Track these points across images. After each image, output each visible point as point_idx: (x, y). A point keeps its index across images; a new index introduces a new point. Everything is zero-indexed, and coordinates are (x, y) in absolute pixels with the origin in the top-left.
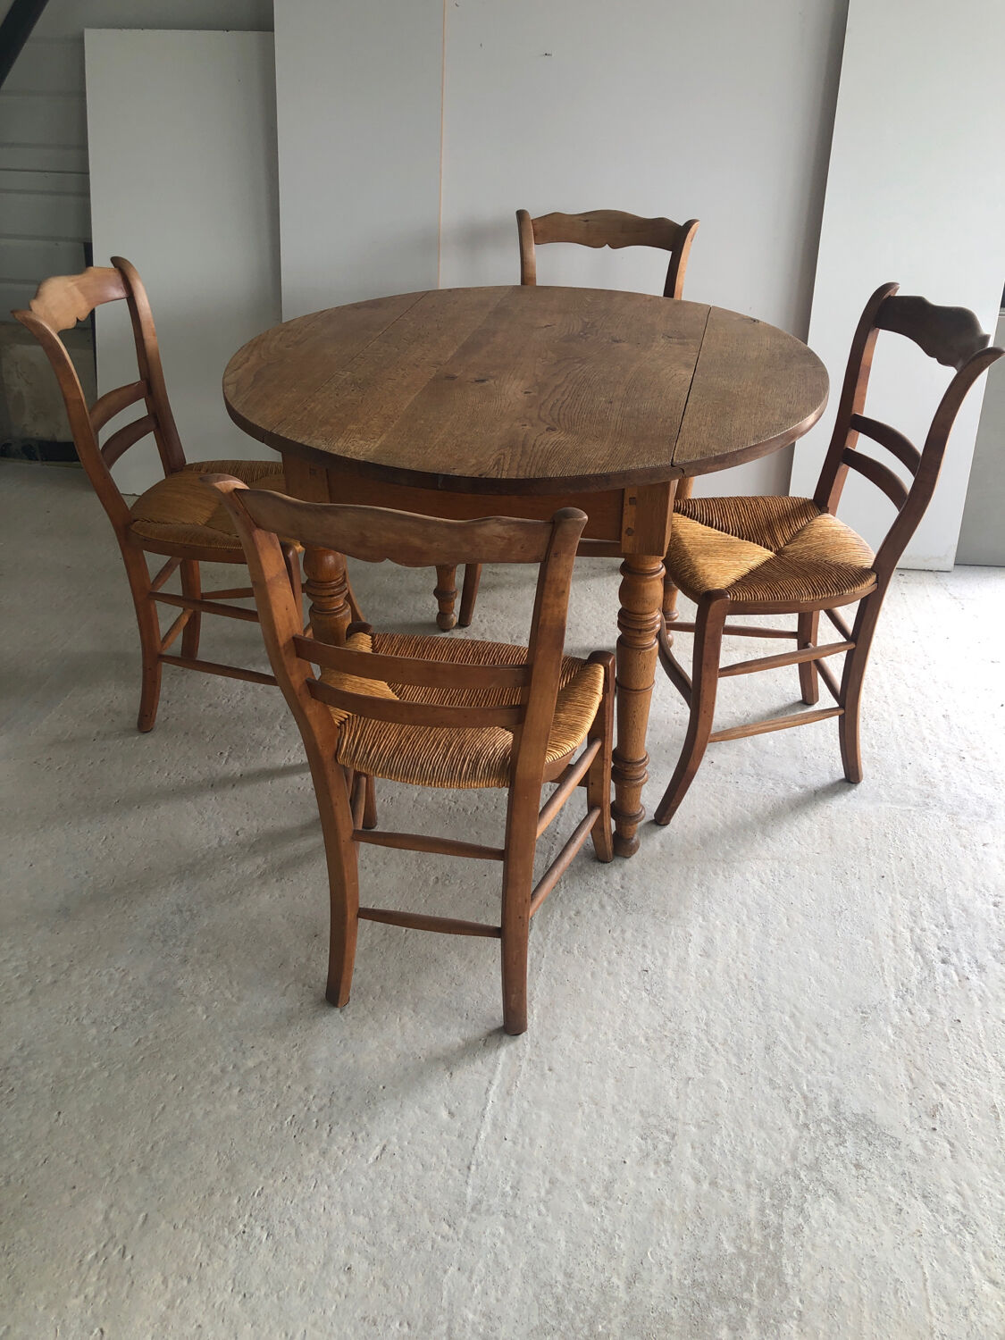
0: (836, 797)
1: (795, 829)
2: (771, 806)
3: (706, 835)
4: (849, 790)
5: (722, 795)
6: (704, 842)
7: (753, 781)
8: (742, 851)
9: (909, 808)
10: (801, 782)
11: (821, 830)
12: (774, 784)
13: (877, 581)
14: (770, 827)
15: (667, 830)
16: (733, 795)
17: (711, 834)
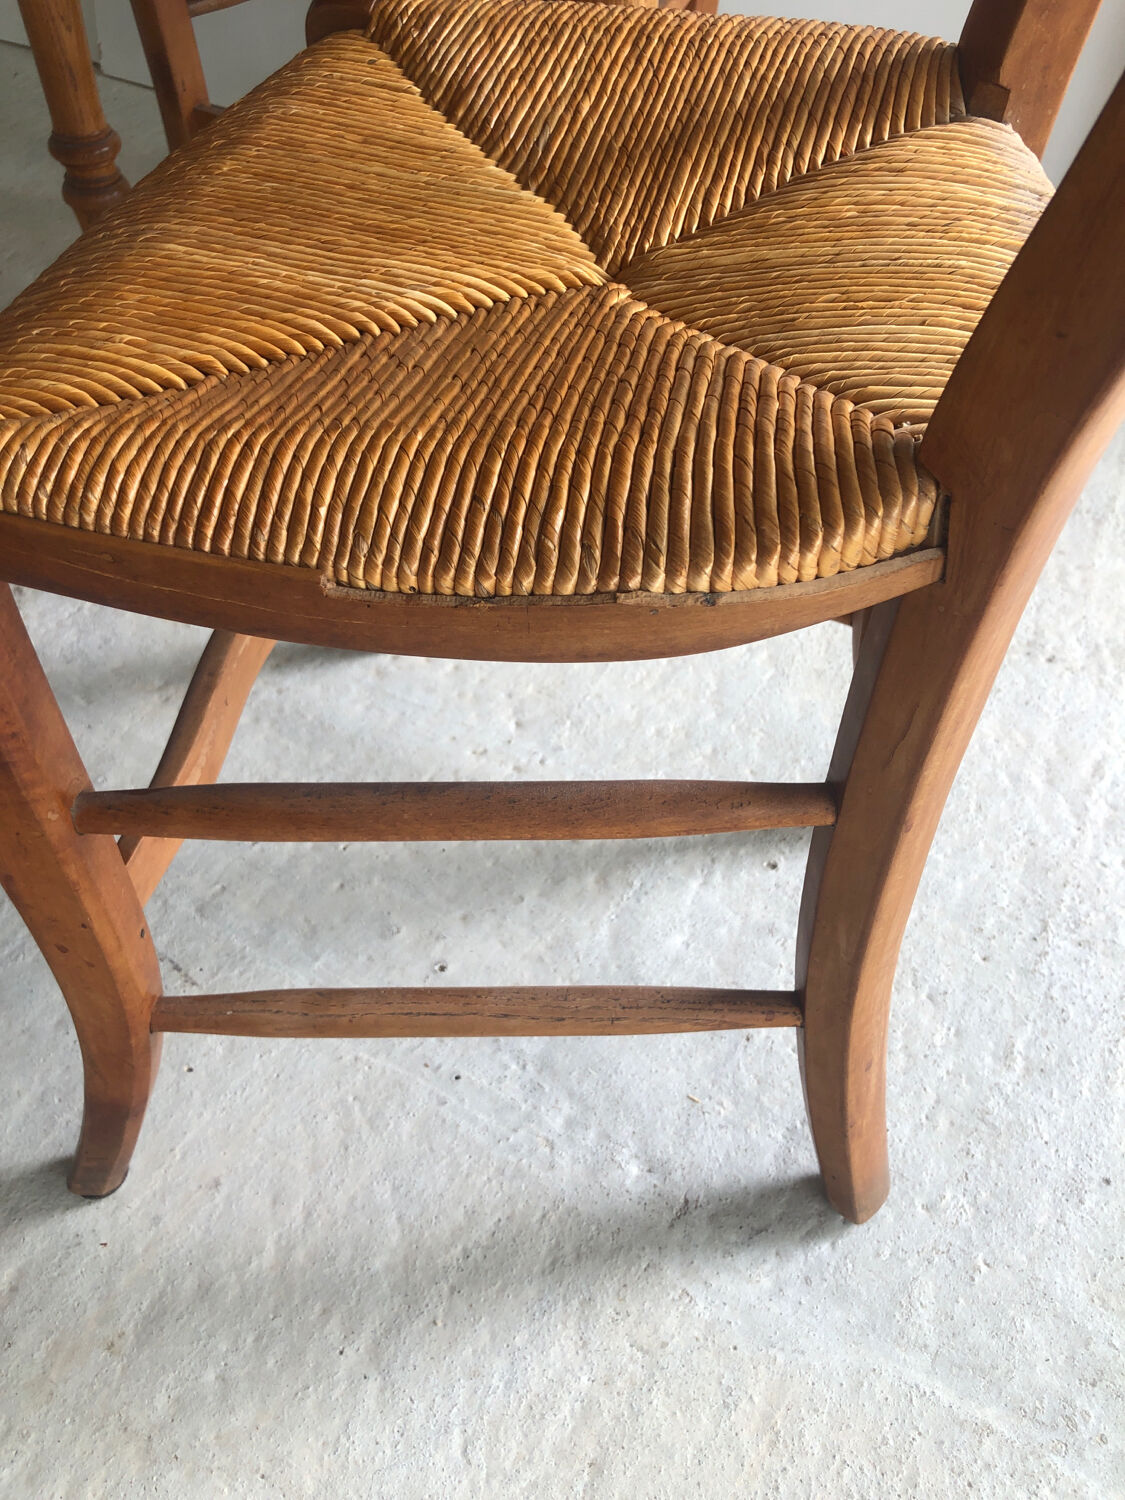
0: (743, 1260)
1: (500, 1364)
2: (490, 1224)
3: (189, 1284)
4: (812, 1235)
5: (371, 1122)
6: (153, 1322)
7: (511, 1090)
8: (241, 1419)
9: (991, 1414)
10: (665, 1143)
11: (588, 1409)
12: (570, 1123)
13: (939, 537)
14: (420, 1324)
15: (90, 1218)
16: (407, 1127)
17: (206, 1291)
